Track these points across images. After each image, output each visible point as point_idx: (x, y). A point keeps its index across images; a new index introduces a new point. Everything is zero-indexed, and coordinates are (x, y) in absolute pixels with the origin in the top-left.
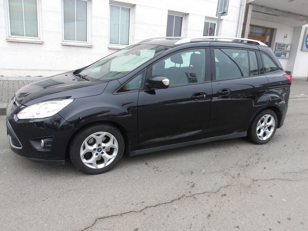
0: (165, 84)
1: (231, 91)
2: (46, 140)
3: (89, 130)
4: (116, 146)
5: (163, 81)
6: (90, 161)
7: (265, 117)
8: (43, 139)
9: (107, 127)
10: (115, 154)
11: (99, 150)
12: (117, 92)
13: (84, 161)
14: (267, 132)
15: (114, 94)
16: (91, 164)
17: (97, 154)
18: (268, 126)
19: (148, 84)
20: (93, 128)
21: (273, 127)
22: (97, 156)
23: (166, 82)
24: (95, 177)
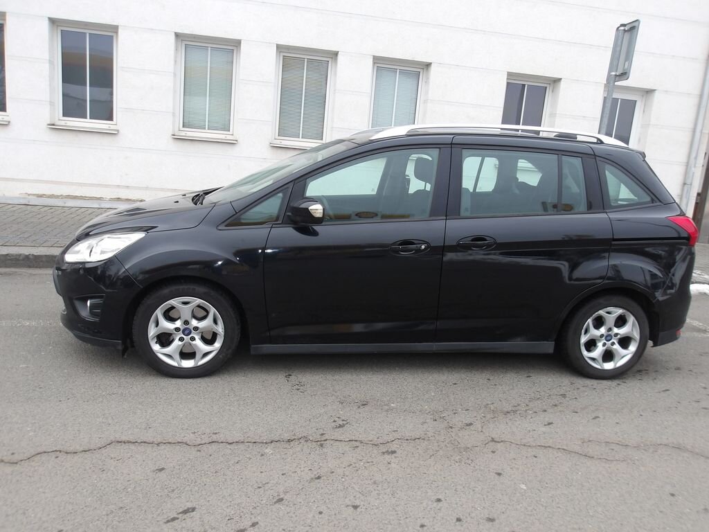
0: (315, 215)
1: (495, 243)
2: (94, 301)
3: (166, 291)
4: (220, 329)
5: (310, 208)
6: (167, 350)
7: (608, 313)
8: (91, 298)
9: (201, 289)
10: (218, 345)
11: (186, 332)
12: (226, 226)
13: (156, 347)
14: (614, 352)
15: (219, 228)
16: (169, 356)
17: (181, 339)
18: (619, 336)
19: (290, 214)
20: (174, 288)
21: (635, 340)
22: (180, 343)
23: (317, 210)
24: (174, 381)
